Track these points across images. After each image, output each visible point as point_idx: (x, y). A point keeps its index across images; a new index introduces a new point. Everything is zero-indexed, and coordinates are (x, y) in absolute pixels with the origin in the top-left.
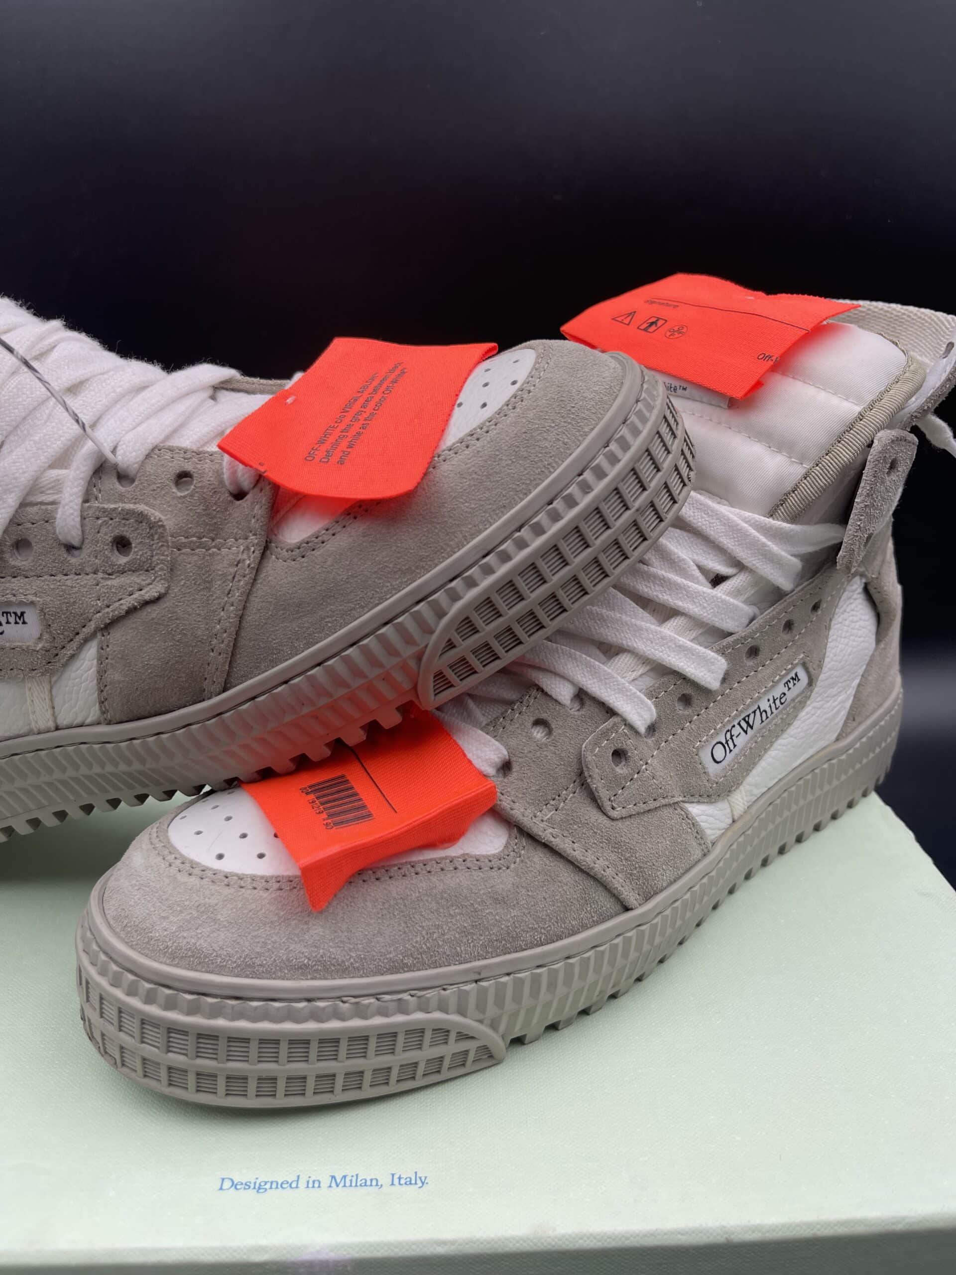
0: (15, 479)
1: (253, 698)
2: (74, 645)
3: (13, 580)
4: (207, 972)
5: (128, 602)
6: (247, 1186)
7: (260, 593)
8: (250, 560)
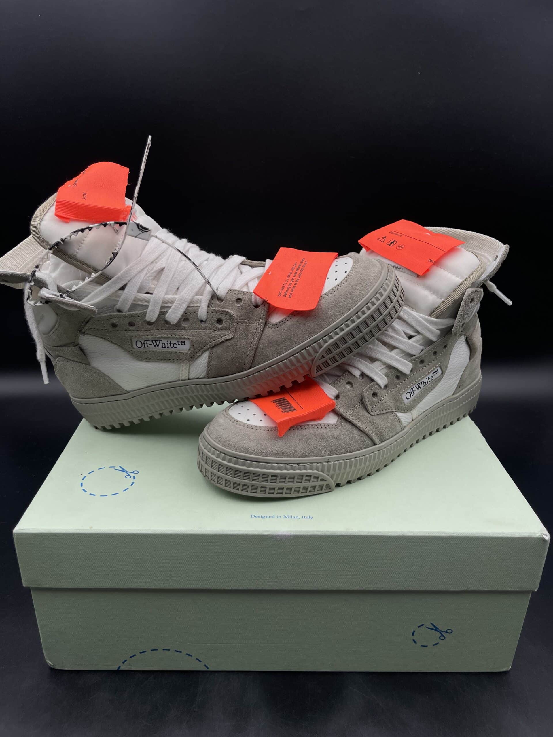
0: (186, 299)
1: (259, 371)
2: (201, 352)
3: (183, 331)
4: (247, 454)
5: (221, 340)
6: (259, 517)
7: (263, 338)
8: (260, 328)
